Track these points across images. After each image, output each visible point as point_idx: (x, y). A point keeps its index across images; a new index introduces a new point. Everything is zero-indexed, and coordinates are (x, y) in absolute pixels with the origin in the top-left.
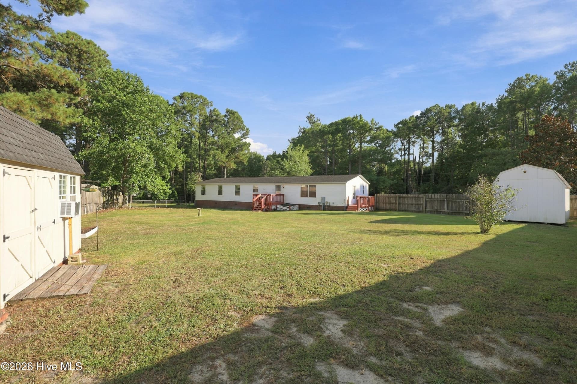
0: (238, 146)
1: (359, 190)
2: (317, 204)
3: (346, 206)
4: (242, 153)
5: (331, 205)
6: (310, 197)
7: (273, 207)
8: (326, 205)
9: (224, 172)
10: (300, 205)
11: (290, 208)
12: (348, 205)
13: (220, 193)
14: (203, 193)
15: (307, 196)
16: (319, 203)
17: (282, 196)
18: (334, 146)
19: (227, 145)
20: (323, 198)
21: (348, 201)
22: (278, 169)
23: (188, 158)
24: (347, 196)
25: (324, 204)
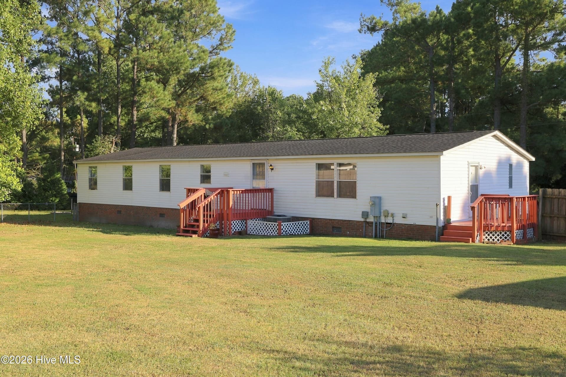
0: (202, 69)
1: (494, 175)
2: (359, 218)
3: (441, 224)
4: (210, 85)
5: (398, 220)
6: (340, 196)
7: (236, 225)
8: (383, 220)
9: (172, 133)
10: (313, 221)
11: (280, 229)
12: (448, 221)
13: (128, 185)
14: (93, 184)
15: (332, 196)
16: (365, 214)
17: (268, 194)
18: (452, 60)
19: (175, 67)
20: (376, 201)
21: (447, 210)
22: (294, 122)
23: (91, 101)
24: (444, 194)
25: (378, 217)
